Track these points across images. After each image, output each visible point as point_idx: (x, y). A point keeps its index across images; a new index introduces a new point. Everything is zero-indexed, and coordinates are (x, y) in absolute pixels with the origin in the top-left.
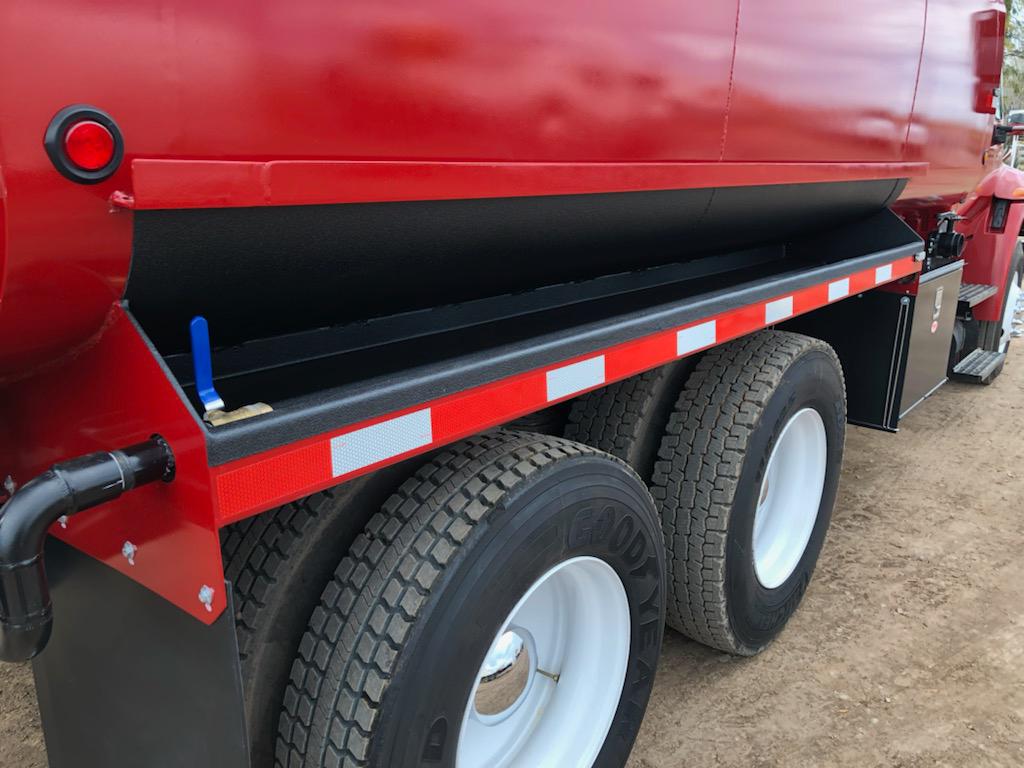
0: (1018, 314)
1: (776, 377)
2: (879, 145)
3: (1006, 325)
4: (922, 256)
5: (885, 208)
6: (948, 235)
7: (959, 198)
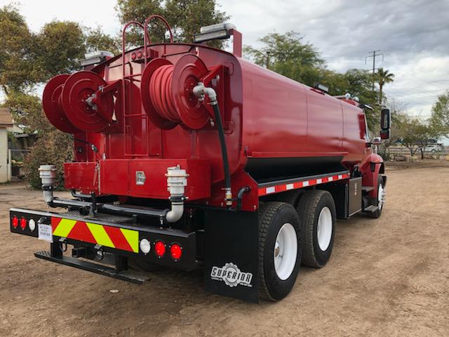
0: (383, 196)
1: (319, 198)
2: (337, 148)
3: (380, 199)
4: (349, 174)
5: (339, 163)
6: (357, 171)
7: (359, 162)
